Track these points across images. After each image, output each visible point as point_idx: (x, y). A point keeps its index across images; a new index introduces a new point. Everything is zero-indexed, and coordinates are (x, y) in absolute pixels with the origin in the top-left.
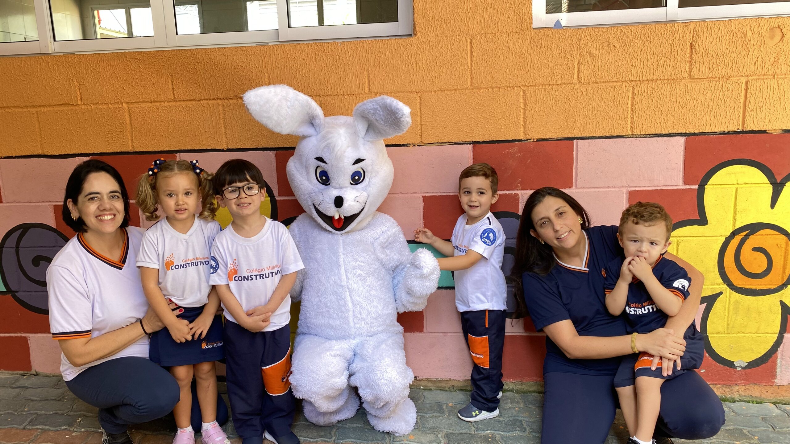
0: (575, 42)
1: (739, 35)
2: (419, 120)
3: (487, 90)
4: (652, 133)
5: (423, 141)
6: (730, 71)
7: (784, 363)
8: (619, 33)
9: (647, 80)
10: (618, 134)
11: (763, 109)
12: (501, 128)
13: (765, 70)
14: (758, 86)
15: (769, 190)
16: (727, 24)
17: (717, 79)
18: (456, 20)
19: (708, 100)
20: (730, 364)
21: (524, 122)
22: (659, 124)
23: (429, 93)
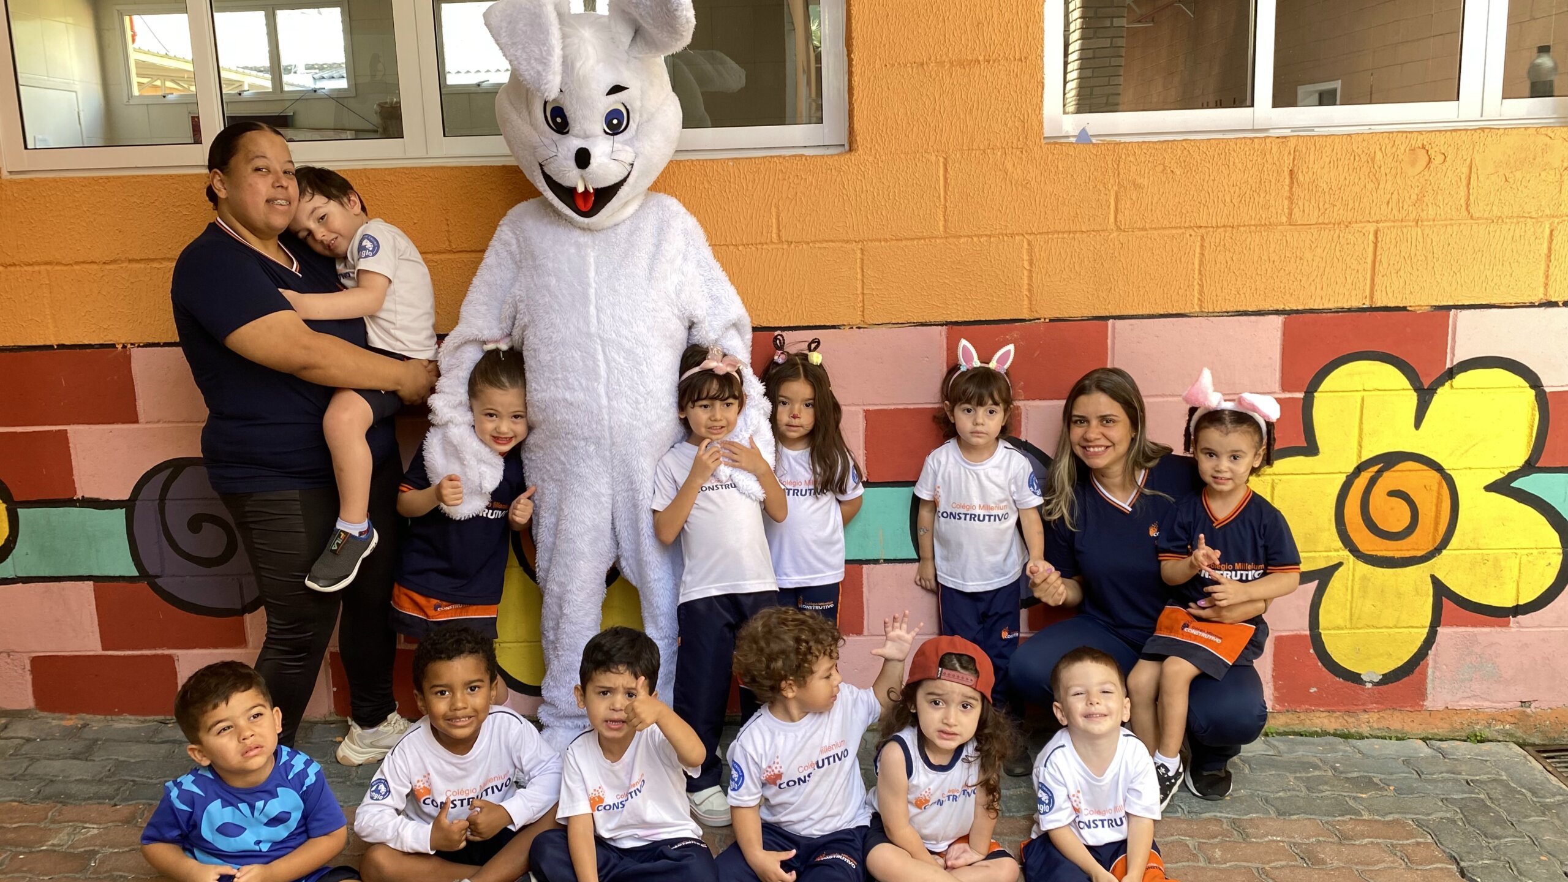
0: (1110, 166)
1: (1364, 158)
2: (859, 286)
3: (970, 240)
4: (1232, 309)
5: (866, 321)
6: (1350, 214)
7: (1438, 674)
8: (1179, 152)
9: (1224, 226)
10: (1179, 312)
11: (1401, 273)
12: (993, 301)
13: (1404, 213)
14: (1393, 237)
15: (1412, 398)
16: (1344, 140)
17: (1332, 226)
18: (921, 127)
19: (1317, 259)
20: (1355, 678)
21: (1029, 290)
22: (1243, 296)
23: (877, 243)
